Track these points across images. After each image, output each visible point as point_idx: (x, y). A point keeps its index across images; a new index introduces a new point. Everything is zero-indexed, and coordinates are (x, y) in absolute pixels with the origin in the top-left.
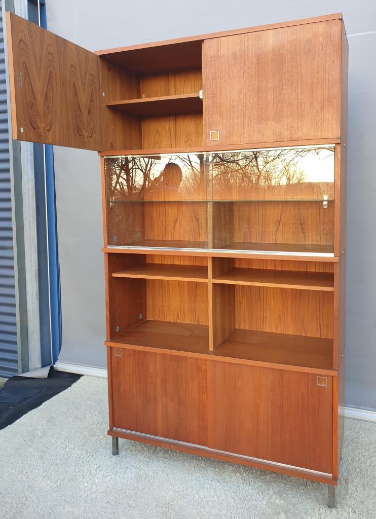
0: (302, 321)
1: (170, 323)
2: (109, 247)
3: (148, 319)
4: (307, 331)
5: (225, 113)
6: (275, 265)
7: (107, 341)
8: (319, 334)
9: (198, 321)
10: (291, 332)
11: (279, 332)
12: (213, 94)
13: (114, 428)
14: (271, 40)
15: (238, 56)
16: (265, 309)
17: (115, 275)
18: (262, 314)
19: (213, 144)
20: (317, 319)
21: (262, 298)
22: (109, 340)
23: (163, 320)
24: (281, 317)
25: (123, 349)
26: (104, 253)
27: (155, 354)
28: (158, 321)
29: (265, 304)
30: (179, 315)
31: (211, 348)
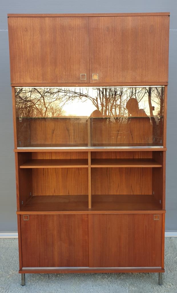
0: (131, 187)
1: (49, 196)
2: (18, 148)
3: (33, 195)
4: (134, 192)
5: (102, 63)
6: (116, 156)
7: (17, 211)
8: (140, 193)
9: (69, 193)
10: (125, 193)
11: (118, 194)
12: (94, 51)
13: (23, 268)
14: (130, 23)
15: (111, 29)
16: (110, 182)
17: (21, 167)
18: (108, 184)
19: (94, 82)
20: (139, 185)
21: (108, 176)
22: (19, 210)
23: (45, 195)
24: (120, 185)
25: (29, 215)
26: (14, 153)
27: (53, 215)
28: (41, 196)
29: (110, 178)
30: (56, 191)
31: (90, 207)
